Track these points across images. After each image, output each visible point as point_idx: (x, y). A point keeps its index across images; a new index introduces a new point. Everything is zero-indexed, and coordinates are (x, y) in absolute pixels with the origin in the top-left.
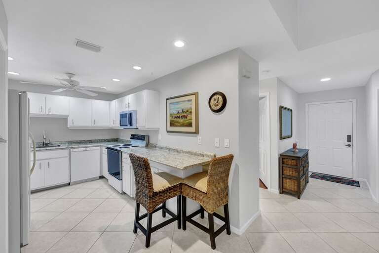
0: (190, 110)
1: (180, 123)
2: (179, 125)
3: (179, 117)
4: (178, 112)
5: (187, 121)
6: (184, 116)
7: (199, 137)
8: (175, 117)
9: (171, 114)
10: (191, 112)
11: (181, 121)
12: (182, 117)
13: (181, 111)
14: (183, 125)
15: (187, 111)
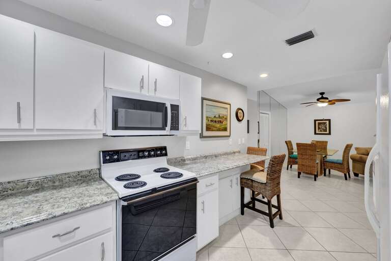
0: (225, 117)
1: (216, 127)
2: (215, 129)
3: (216, 122)
4: (215, 117)
5: (223, 126)
6: (220, 121)
7: (231, 139)
8: (212, 121)
9: (207, 117)
10: (226, 119)
11: (218, 125)
12: (218, 121)
13: (217, 116)
14: (219, 130)
15: (223, 117)
